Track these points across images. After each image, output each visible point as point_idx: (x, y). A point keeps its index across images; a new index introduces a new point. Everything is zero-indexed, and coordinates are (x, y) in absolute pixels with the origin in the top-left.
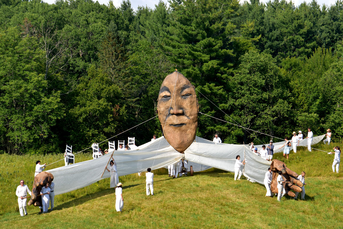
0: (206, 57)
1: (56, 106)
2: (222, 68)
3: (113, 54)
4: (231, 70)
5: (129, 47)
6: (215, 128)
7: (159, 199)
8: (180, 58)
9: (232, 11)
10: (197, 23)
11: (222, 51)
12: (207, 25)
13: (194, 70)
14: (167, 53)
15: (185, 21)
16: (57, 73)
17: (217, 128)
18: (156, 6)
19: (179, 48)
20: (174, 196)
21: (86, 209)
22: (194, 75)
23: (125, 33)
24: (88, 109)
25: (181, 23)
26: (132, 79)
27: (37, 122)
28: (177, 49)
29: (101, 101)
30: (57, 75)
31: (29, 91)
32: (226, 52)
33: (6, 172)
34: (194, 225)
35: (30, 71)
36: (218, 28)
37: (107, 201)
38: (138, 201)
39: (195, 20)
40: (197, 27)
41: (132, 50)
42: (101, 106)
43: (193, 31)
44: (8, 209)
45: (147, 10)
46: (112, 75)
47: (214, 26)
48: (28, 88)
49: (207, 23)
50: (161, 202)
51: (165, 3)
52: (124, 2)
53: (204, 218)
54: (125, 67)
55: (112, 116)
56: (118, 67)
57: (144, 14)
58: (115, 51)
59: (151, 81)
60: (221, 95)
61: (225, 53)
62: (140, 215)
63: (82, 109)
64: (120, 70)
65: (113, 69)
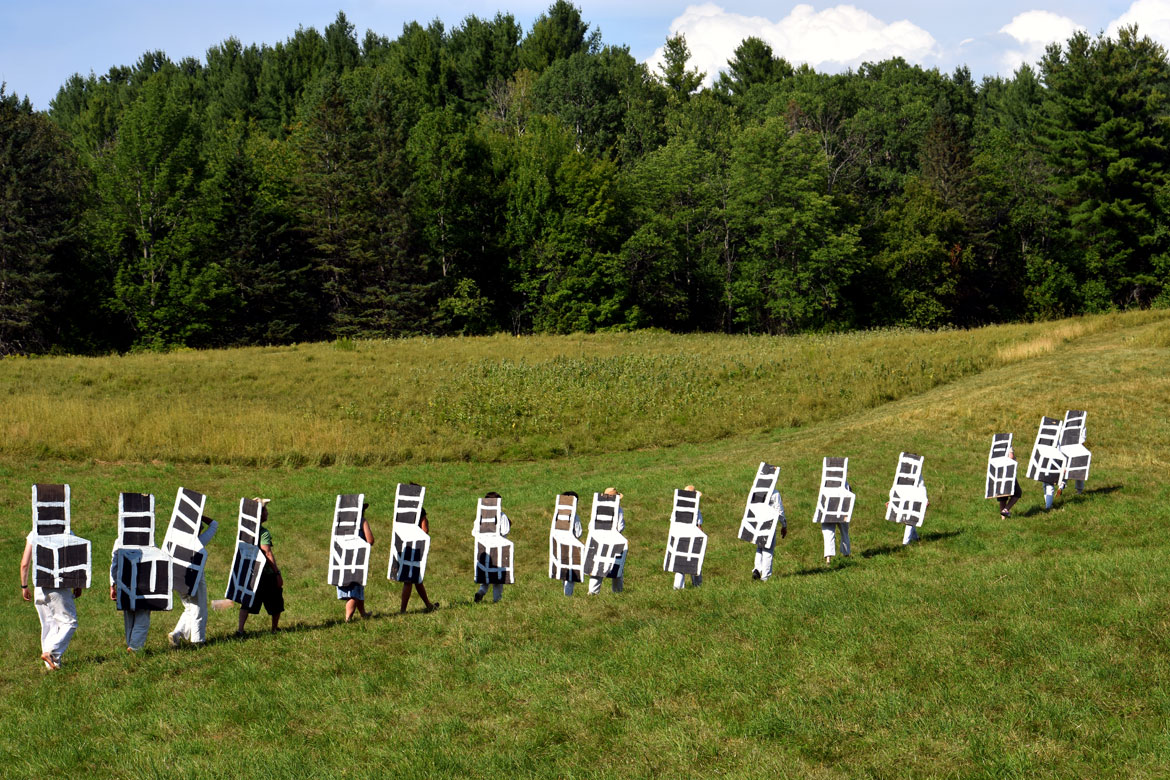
0: (1113, 153)
1: (854, 250)
2: (1142, 172)
3: (944, 155)
4: (1158, 175)
5: (974, 142)
6: (1134, 280)
7: (1049, 397)
8: (1065, 156)
9: (1155, 70)
10: (1094, 92)
11: (1142, 141)
12: (1113, 95)
13: (1093, 176)
14: (1042, 148)
15: (1072, 91)
16: (848, 193)
17: (1137, 280)
18: (1016, 73)
19: (1062, 139)
20: (1076, 391)
21: (917, 418)
22: (1093, 186)
23: (966, 118)
24: (904, 253)
25: (1065, 95)
26: (982, 197)
27: (817, 282)
28: (1058, 141)
29: (929, 240)
30: (848, 196)
31: (806, 226)
32: (1150, 142)
33: (769, 362)
34: (1118, 437)
35: (803, 190)
36: (1134, 100)
37: (953, 404)
38: (1009, 402)
39: (1090, 88)
40: (1095, 99)
41: (979, 147)
42: (929, 248)
43: (1087, 107)
44: (778, 423)
45: (999, 82)
46: (945, 193)
47: (1127, 97)
48: (803, 219)
49: (1112, 93)
50: (1052, 401)
51: (1031, 67)
52: (958, 70)
53: (1135, 426)
54: (967, 178)
55: (948, 264)
56: (955, 177)
57: (996, 89)
58: (949, 149)
59: (1016, 200)
60: (1142, 219)
61: (1148, 143)
62: (1015, 425)
63: (895, 255)
64: (958, 183)
65: (947, 181)
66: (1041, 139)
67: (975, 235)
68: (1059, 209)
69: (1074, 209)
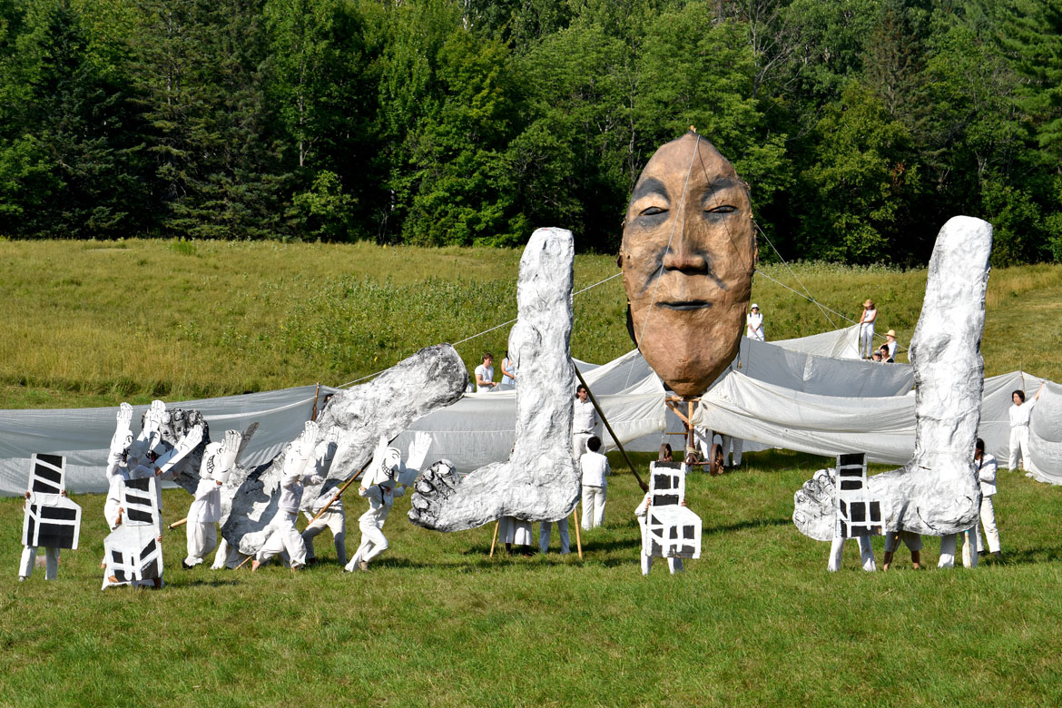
1: (777, 163)
3: (893, 57)
5: (929, 42)
8: (1037, 63)
14: (1011, 54)
16: (777, 95)
19: (1036, 44)
23: (922, 12)
24: (838, 170)
26: (934, 109)
28: (1031, 46)
29: (867, 156)
30: (776, 100)
31: (724, 133)
35: (723, 91)
41: (935, 48)
42: (867, 166)
46: (891, 101)
48: (723, 125)
54: (919, 84)
55: (888, 185)
56: (904, 84)
58: (900, 51)
59: (974, 114)
63: (828, 171)
64: (907, 90)
65: (894, 88)
66: (1009, 42)
67: (925, 152)
68: (1026, 125)
69: (1044, 126)
